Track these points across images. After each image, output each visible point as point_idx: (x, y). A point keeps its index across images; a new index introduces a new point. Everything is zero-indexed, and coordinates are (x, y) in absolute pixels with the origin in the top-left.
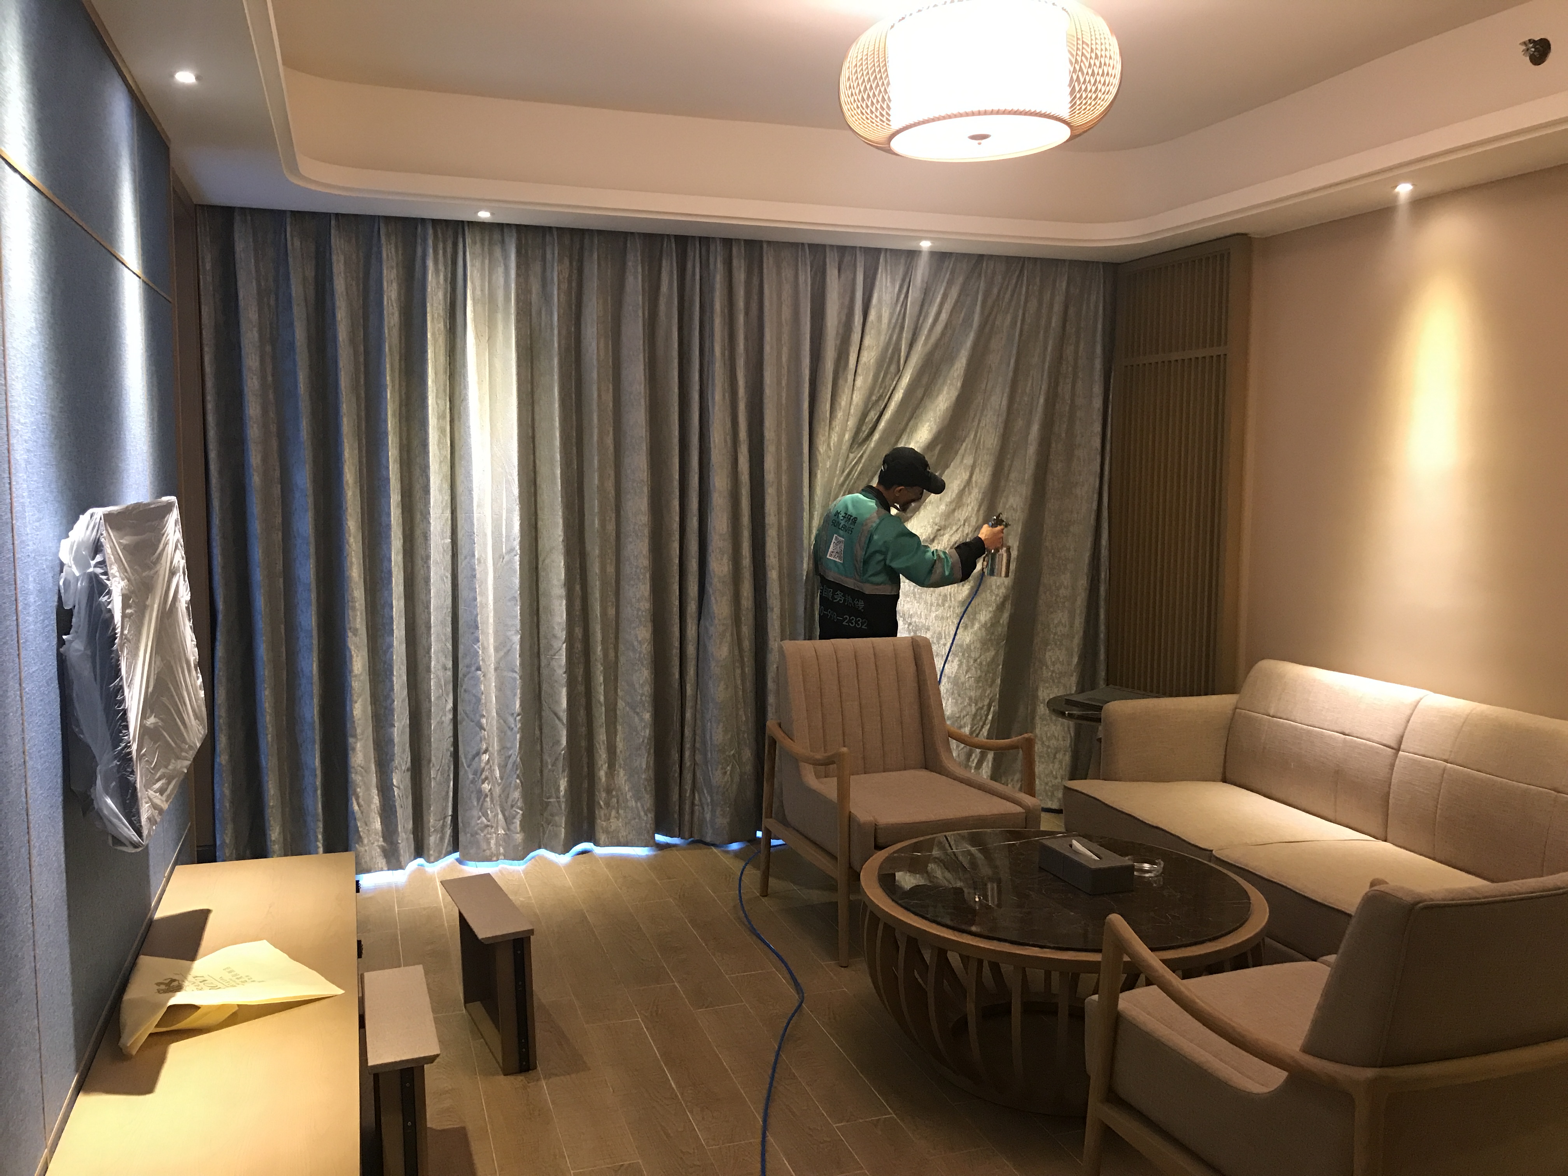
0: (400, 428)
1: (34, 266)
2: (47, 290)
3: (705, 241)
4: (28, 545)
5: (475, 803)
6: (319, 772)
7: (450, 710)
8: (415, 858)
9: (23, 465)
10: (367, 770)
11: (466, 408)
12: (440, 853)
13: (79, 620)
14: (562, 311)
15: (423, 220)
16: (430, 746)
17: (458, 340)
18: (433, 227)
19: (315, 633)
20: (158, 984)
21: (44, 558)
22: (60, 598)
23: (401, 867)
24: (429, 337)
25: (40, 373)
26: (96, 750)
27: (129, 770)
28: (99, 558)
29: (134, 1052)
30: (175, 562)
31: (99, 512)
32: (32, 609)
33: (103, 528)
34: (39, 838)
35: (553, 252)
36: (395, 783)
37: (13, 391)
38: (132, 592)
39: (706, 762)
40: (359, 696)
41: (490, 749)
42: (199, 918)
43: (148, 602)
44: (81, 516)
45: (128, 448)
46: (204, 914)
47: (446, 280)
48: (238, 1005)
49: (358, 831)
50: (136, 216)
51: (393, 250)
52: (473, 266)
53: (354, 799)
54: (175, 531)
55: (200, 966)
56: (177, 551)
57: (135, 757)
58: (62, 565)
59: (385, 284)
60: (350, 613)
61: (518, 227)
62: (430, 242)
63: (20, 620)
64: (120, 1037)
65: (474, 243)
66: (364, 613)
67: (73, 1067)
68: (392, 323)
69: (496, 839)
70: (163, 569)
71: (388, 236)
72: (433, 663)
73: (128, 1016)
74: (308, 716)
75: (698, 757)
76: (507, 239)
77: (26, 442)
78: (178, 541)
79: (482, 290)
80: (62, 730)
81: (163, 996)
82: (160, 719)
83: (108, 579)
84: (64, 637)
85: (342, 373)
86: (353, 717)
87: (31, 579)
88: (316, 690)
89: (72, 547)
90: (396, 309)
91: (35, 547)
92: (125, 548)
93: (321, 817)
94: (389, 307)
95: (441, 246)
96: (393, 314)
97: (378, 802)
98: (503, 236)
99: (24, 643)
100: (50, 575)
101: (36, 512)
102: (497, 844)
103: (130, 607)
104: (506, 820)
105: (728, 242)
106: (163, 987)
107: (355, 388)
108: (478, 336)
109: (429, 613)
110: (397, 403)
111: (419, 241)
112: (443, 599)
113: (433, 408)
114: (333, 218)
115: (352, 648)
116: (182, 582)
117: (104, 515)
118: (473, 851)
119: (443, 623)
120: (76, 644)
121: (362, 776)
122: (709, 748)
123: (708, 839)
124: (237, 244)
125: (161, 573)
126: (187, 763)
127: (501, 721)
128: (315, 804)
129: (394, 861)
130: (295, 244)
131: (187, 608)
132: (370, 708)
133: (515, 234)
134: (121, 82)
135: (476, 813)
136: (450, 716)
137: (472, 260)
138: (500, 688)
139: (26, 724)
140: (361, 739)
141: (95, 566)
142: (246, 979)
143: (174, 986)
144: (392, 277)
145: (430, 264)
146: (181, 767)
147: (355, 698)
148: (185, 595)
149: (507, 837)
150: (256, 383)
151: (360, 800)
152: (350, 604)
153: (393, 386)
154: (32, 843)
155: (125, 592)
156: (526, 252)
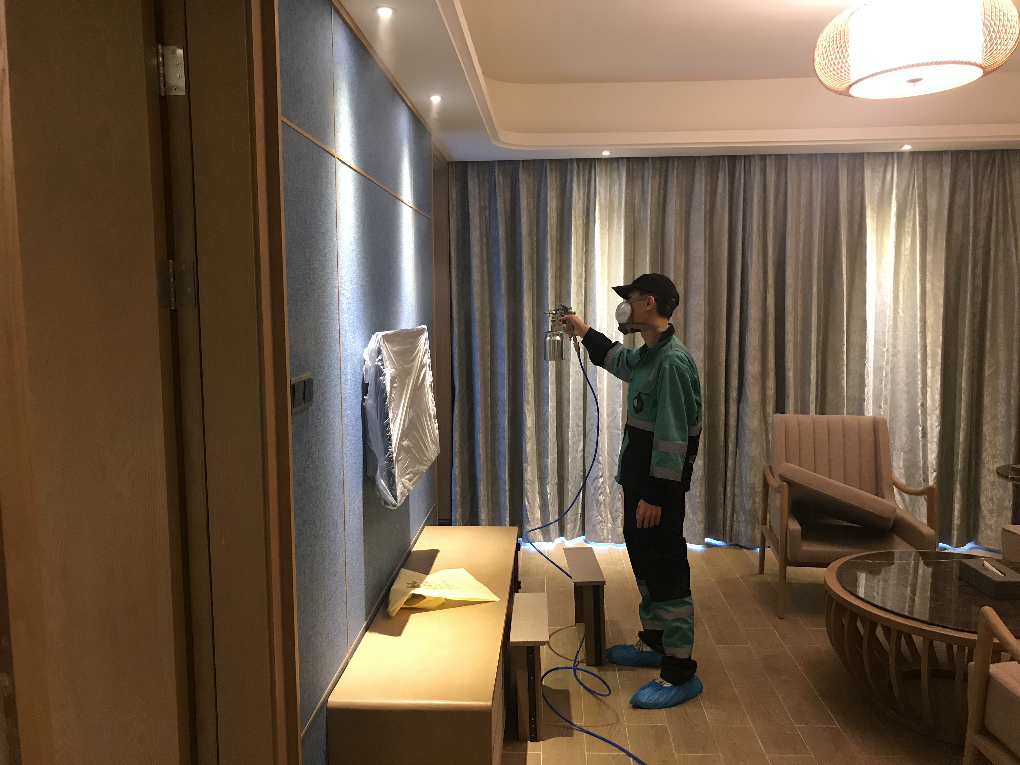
0: (556, 284)
1: (354, 210)
2: (360, 221)
3: (748, 158)
4: (348, 350)
5: (595, 507)
6: (507, 482)
7: (581, 451)
8: (559, 537)
9: (346, 311)
10: (533, 482)
11: (594, 271)
12: (573, 534)
13: (371, 389)
14: (653, 209)
15: (571, 160)
16: (568, 471)
17: (590, 230)
18: (577, 164)
19: (507, 402)
20: (408, 584)
21: (356, 357)
22: (363, 377)
23: (552, 541)
24: (573, 229)
25: (356, 264)
26: (377, 455)
27: (392, 466)
28: (380, 357)
29: (393, 616)
30: (424, 360)
31: (380, 334)
32: (349, 382)
33: (382, 342)
34: (350, 497)
35: (649, 173)
36: (548, 491)
37: (341, 274)
38: (398, 375)
39: (742, 495)
40: (530, 440)
41: (604, 475)
42: (433, 554)
43: (407, 381)
44: (373, 336)
45: (403, 300)
46: (436, 552)
47: (584, 195)
48: (446, 599)
49: (528, 518)
50: (411, 175)
51: (554, 178)
52: (600, 184)
53: (526, 499)
54: (425, 344)
55: (430, 578)
56: (426, 355)
57: (394, 460)
58: (365, 360)
59: (549, 200)
60: (526, 391)
61: (628, 159)
62: (575, 173)
63: (342, 387)
64: (388, 606)
65: (601, 170)
66: (533, 393)
67: (364, 617)
68: (552, 222)
69: (607, 530)
70: (417, 363)
71: (551, 170)
72: (570, 423)
73: (393, 597)
74: (502, 450)
75: (737, 491)
76: (621, 168)
77: (348, 299)
78: (427, 349)
79: (605, 199)
80: (363, 445)
81: (409, 589)
82: (412, 443)
83: (384, 368)
84: (365, 397)
85: (524, 253)
86: (526, 451)
87: (349, 367)
88: (507, 434)
89: (369, 351)
90: (555, 213)
91: (351, 351)
92: (394, 352)
93: (508, 508)
94: (550, 213)
95: (581, 174)
96: (553, 217)
97: (539, 501)
98: (618, 165)
99: (344, 399)
100: (359, 366)
101: (352, 334)
102: (608, 534)
103: (396, 383)
104: (613, 518)
105: (763, 157)
106: (410, 585)
107: (531, 262)
108: (602, 228)
109: (569, 393)
110: (554, 269)
111: (569, 172)
112: (577, 385)
113: (574, 272)
114: (520, 163)
115: (527, 412)
116: (428, 371)
117: (383, 335)
118: (593, 536)
119: (577, 399)
120: (370, 401)
121: (531, 486)
122: (744, 486)
123: (743, 544)
124: (469, 183)
125: (415, 366)
126: (426, 468)
127: (610, 459)
128: (506, 502)
129: (547, 537)
130: (499, 179)
131: (431, 386)
132: (535, 447)
133: (626, 163)
134: (404, 105)
135: (595, 513)
136: (581, 454)
137: (599, 181)
138: (610, 440)
139: (344, 439)
140: (531, 464)
141: (378, 361)
142: (452, 587)
143: (416, 585)
144: (553, 196)
145: (575, 186)
146: (422, 469)
147: (527, 441)
148: (429, 379)
149: (614, 529)
150: (478, 261)
151: (529, 499)
152: (526, 387)
153: (552, 260)
154: (346, 499)
155: (393, 375)
156: (633, 174)
